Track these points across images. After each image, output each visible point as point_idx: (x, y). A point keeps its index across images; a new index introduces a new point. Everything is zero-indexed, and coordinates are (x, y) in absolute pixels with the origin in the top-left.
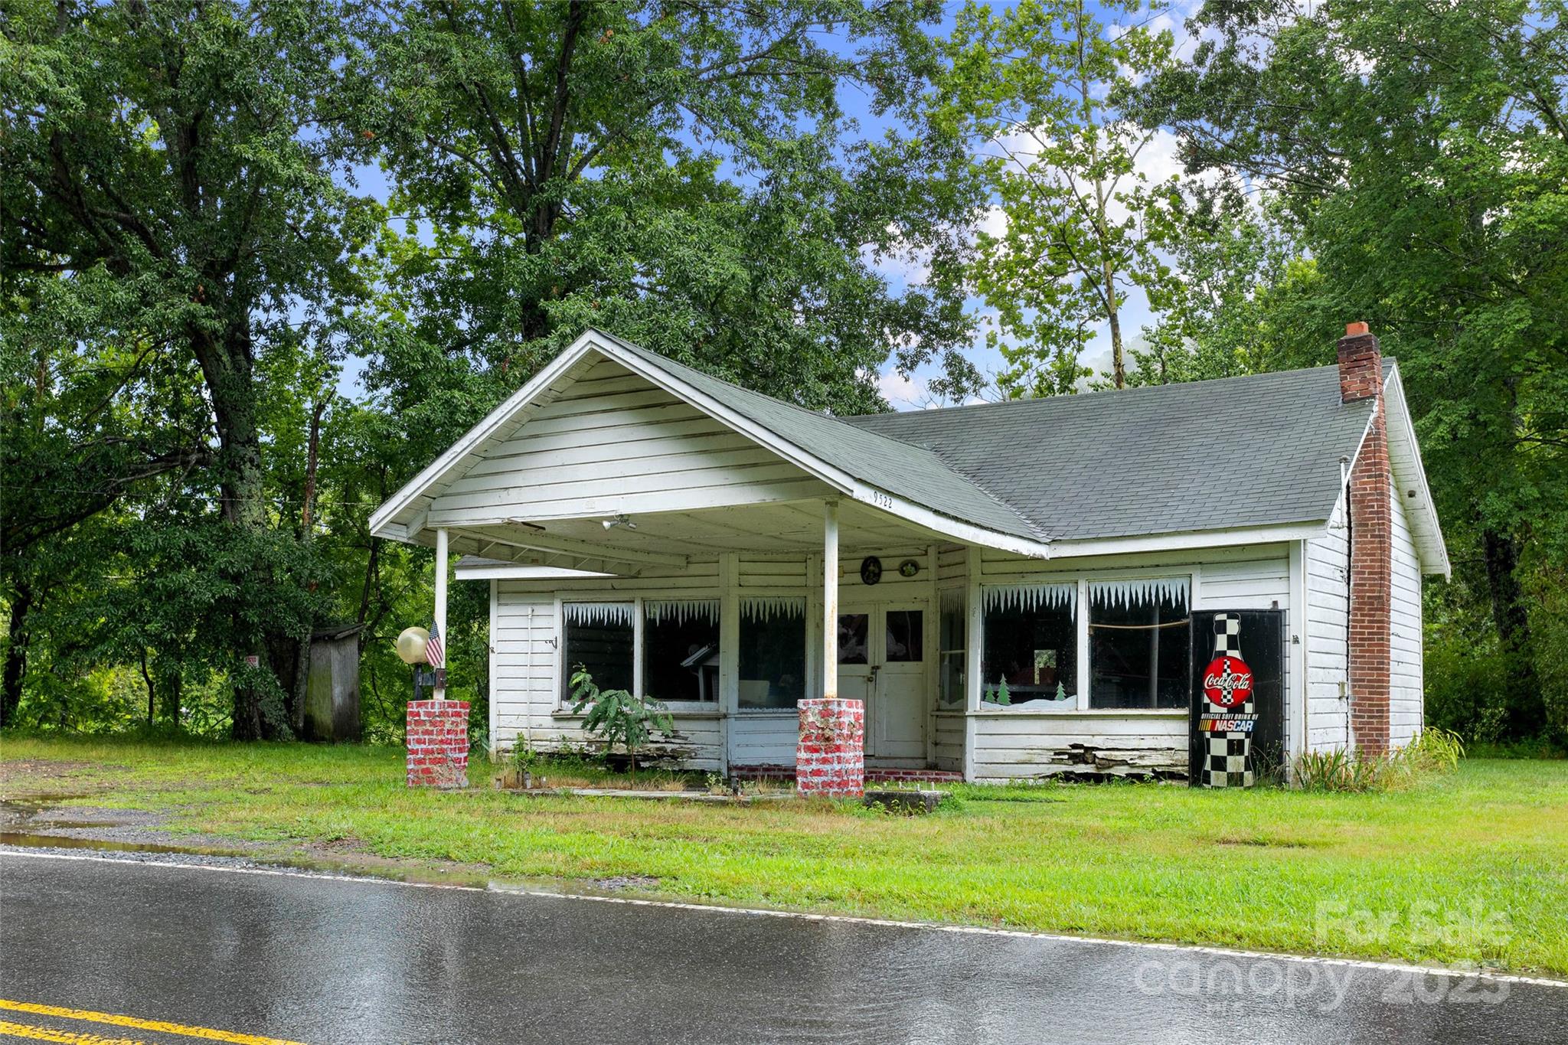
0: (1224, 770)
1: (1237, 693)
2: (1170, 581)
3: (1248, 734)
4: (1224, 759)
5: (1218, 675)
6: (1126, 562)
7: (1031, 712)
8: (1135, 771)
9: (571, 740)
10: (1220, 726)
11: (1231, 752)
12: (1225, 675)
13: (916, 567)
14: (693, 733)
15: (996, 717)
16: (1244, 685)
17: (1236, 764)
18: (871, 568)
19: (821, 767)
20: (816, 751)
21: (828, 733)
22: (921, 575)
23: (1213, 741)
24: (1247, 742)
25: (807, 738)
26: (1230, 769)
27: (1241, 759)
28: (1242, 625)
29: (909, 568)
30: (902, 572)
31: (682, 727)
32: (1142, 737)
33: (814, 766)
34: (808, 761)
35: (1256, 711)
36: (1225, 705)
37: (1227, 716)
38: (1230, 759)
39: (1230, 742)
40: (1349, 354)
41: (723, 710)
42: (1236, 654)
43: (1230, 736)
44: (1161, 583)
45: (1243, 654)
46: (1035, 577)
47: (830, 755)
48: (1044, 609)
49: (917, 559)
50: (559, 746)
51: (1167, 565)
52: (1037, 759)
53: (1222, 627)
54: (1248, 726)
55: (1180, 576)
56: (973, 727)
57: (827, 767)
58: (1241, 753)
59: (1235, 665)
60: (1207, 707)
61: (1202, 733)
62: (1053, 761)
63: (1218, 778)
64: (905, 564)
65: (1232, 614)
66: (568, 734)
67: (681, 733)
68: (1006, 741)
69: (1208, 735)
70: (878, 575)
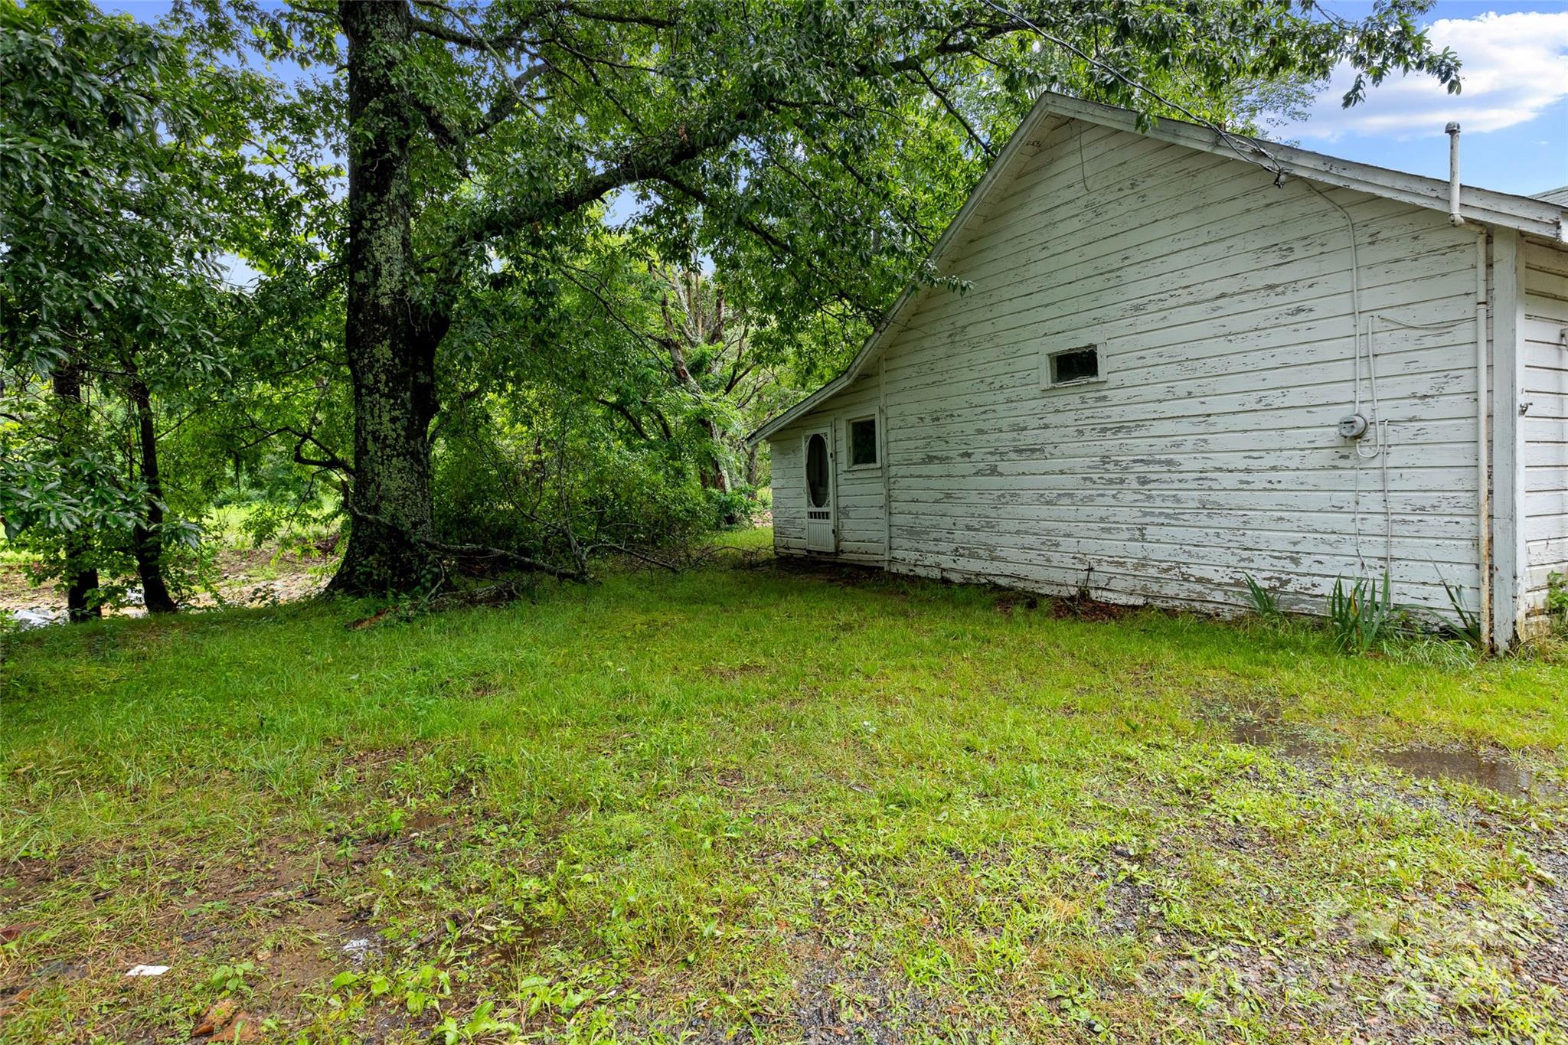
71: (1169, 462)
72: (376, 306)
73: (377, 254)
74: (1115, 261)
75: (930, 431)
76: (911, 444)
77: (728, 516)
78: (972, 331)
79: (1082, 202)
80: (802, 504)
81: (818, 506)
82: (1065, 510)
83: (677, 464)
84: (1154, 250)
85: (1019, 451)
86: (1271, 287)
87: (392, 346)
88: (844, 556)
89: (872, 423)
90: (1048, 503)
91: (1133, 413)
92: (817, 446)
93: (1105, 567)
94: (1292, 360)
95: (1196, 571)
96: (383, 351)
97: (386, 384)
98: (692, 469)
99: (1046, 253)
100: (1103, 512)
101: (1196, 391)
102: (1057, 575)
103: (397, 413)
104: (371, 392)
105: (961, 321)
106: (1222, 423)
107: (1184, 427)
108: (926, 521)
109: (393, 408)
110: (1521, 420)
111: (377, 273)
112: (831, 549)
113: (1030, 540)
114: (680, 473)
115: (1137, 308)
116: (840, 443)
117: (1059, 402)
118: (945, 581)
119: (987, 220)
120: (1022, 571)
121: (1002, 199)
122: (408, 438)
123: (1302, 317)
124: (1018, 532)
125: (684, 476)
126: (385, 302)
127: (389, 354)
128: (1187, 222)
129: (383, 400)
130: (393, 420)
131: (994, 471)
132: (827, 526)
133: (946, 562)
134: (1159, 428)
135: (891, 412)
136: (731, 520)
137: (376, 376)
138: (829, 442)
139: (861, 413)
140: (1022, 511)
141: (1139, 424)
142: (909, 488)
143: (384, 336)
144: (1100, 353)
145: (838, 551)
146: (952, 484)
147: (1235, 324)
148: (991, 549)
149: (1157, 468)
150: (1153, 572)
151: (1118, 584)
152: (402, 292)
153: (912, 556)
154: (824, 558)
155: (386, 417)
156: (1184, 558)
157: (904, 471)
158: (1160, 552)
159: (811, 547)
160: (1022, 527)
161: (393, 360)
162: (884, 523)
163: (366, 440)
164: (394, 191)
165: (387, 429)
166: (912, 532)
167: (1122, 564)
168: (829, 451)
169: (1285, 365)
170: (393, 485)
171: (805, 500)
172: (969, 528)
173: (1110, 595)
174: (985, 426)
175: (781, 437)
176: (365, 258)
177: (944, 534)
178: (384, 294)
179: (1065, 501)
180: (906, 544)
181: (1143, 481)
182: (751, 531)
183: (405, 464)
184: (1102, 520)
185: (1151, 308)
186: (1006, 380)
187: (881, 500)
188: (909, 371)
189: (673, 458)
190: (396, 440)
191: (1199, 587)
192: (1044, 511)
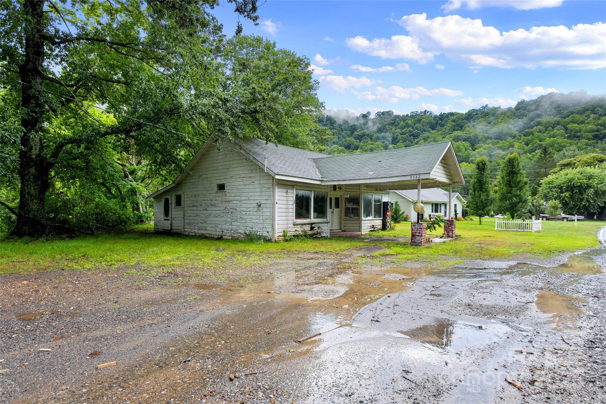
30: (339, 189)
36: (389, 217)
49: (341, 186)
50: (295, 233)
53: (389, 204)
55: (381, 195)
56: (362, 222)
60: (387, 218)
68: (366, 225)
70: (336, 189)
71: (236, 209)
72: (30, 157)
73: (32, 143)
74: (228, 166)
75: (193, 199)
76: (189, 202)
77: (140, 220)
78: (203, 176)
79: (223, 152)
80: (162, 217)
81: (167, 217)
82: (219, 219)
83: (124, 203)
84: (234, 166)
85: (211, 205)
86: (250, 177)
87: (35, 169)
88: (173, 231)
89: (181, 195)
90: (216, 217)
91: (230, 198)
92: (167, 201)
93: (226, 231)
94: (252, 191)
95: (239, 231)
96: (33, 170)
97: (33, 179)
98: (129, 205)
99: (217, 162)
100: (225, 219)
101: (240, 195)
102: (218, 233)
103: (36, 187)
104: (27, 181)
105: (201, 174)
106: (244, 202)
107: (238, 202)
108: (192, 221)
109: (35, 186)
110: (276, 205)
111: (31, 148)
112: (169, 229)
113: (213, 225)
114: (125, 206)
115: (231, 177)
116: (173, 201)
117: (218, 195)
118: (196, 235)
119: (206, 151)
120: (211, 232)
121: (210, 147)
122: (39, 194)
123: (253, 183)
124: (211, 224)
125: (126, 207)
126: (34, 157)
127: (34, 171)
128: (239, 161)
129: (31, 184)
130: (35, 189)
131: (206, 210)
132: (169, 222)
133: (196, 231)
134: (235, 202)
135: (185, 193)
136: (142, 221)
137: (29, 177)
138: (170, 200)
139: (178, 193)
140: (211, 219)
141: (231, 201)
142: (189, 213)
143: (33, 166)
144: (226, 185)
145: (171, 229)
146: (198, 212)
147: (246, 183)
148: (205, 228)
149: (233, 210)
150: (233, 232)
151: (227, 235)
152: (40, 154)
153: (189, 230)
154: (167, 231)
155: (32, 188)
156: (237, 229)
157: (188, 208)
158: (234, 227)
159: (164, 229)
160: (211, 223)
161: (36, 173)
162: (183, 222)
163: (25, 194)
164: (38, 126)
165: (32, 191)
166: (189, 224)
167: (228, 230)
168: (170, 202)
169: (251, 192)
170: (34, 207)
171: (163, 216)
172: (201, 223)
173: (226, 237)
174: (205, 199)
175: (157, 197)
176: (27, 144)
177: (196, 225)
178: (33, 154)
179: (219, 217)
180: (188, 227)
181: (232, 213)
182: (149, 225)
183: (38, 201)
184: (225, 221)
185: (234, 177)
186: (209, 189)
187: (182, 216)
188: (190, 184)
189: (123, 201)
190: (36, 195)
191: (239, 234)
192: (215, 219)
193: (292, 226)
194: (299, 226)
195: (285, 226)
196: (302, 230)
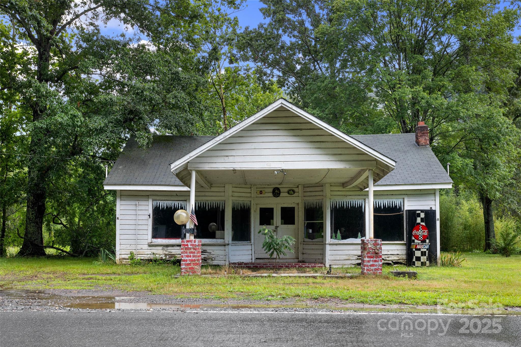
0: (420, 261)
1: (424, 236)
2: (397, 200)
3: (427, 249)
4: (420, 257)
5: (418, 230)
6: (382, 193)
7: (349, 242)
8: (386, 262)
9: (157, 254)
10: (418, 247)
11: (422, 255)
12: (420, 230)
13: (294, 192)
14: (213, 251)
15: (336, 244)
16: (426, 234)
17: (424, 259)
18: (276, 191)
19: (374, 263)
20: (372, 257)
21: (376, 251)
22: (296, 194)
23: (416, 252)
24: (427, 252)
25: (368, 253)
26: (422, 261)
27: (425, 257)
28: (425, 214)
29: (291, 192)
30: (289, 193)
31: (208, 249)
32: (388, 251)
33: (371, 263)
34: (369, 261)
35: (429, 242)
36: (420, 240)
37: (421, 244)
38: (422, 257)
39: (422, 252)
40: (421, 131)
41: (227, 242)
42: (423, 224)
43: (422, 250)
44: (394, 200)
45: (425, 224)
46: (350, 197)
47: (377, 259)
48: (353, 208)
49: (294, 189)
50: (152, 257)
51: (396, 195)
52: (352, 259)
53: (419, 215)
54: (427, 247)
55: (400, 198)
56: (328, 248)
57: (376, 263)
58: (425, 255)
59: (423, 227)
60: (414, 241)
61: (412, 249)
62: (357, 259)
63: (418, 263)
64: (290, 190)
65: (422, 211)
66: (155, 252)
67: (208, 251)
68: (340, 253)
69: (414, 250)
70: (280, 194)
109: (32, 211)
110: (117, 221)
165: (31, 216)
183: (34, 225)
193: (146, 247)
194: (161, 248)
195: (133, 247)
196: (167, 253)
